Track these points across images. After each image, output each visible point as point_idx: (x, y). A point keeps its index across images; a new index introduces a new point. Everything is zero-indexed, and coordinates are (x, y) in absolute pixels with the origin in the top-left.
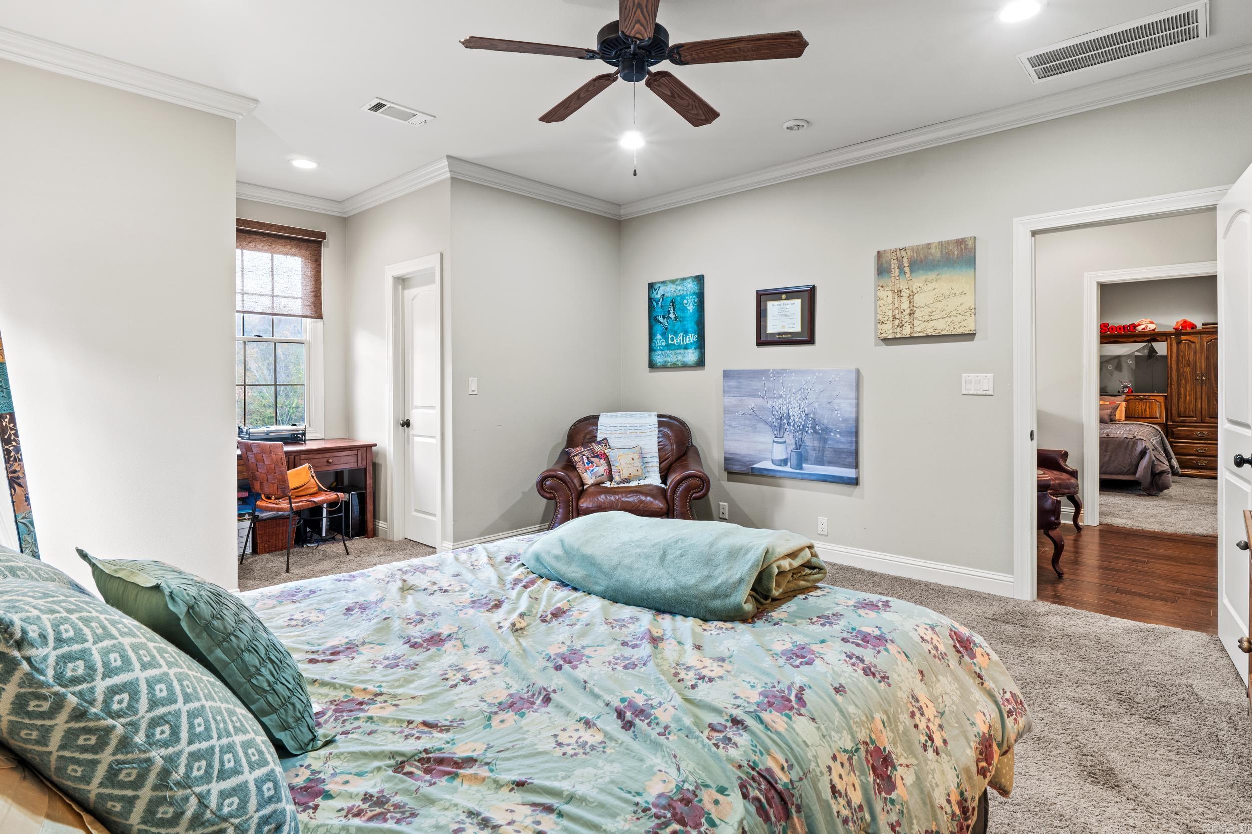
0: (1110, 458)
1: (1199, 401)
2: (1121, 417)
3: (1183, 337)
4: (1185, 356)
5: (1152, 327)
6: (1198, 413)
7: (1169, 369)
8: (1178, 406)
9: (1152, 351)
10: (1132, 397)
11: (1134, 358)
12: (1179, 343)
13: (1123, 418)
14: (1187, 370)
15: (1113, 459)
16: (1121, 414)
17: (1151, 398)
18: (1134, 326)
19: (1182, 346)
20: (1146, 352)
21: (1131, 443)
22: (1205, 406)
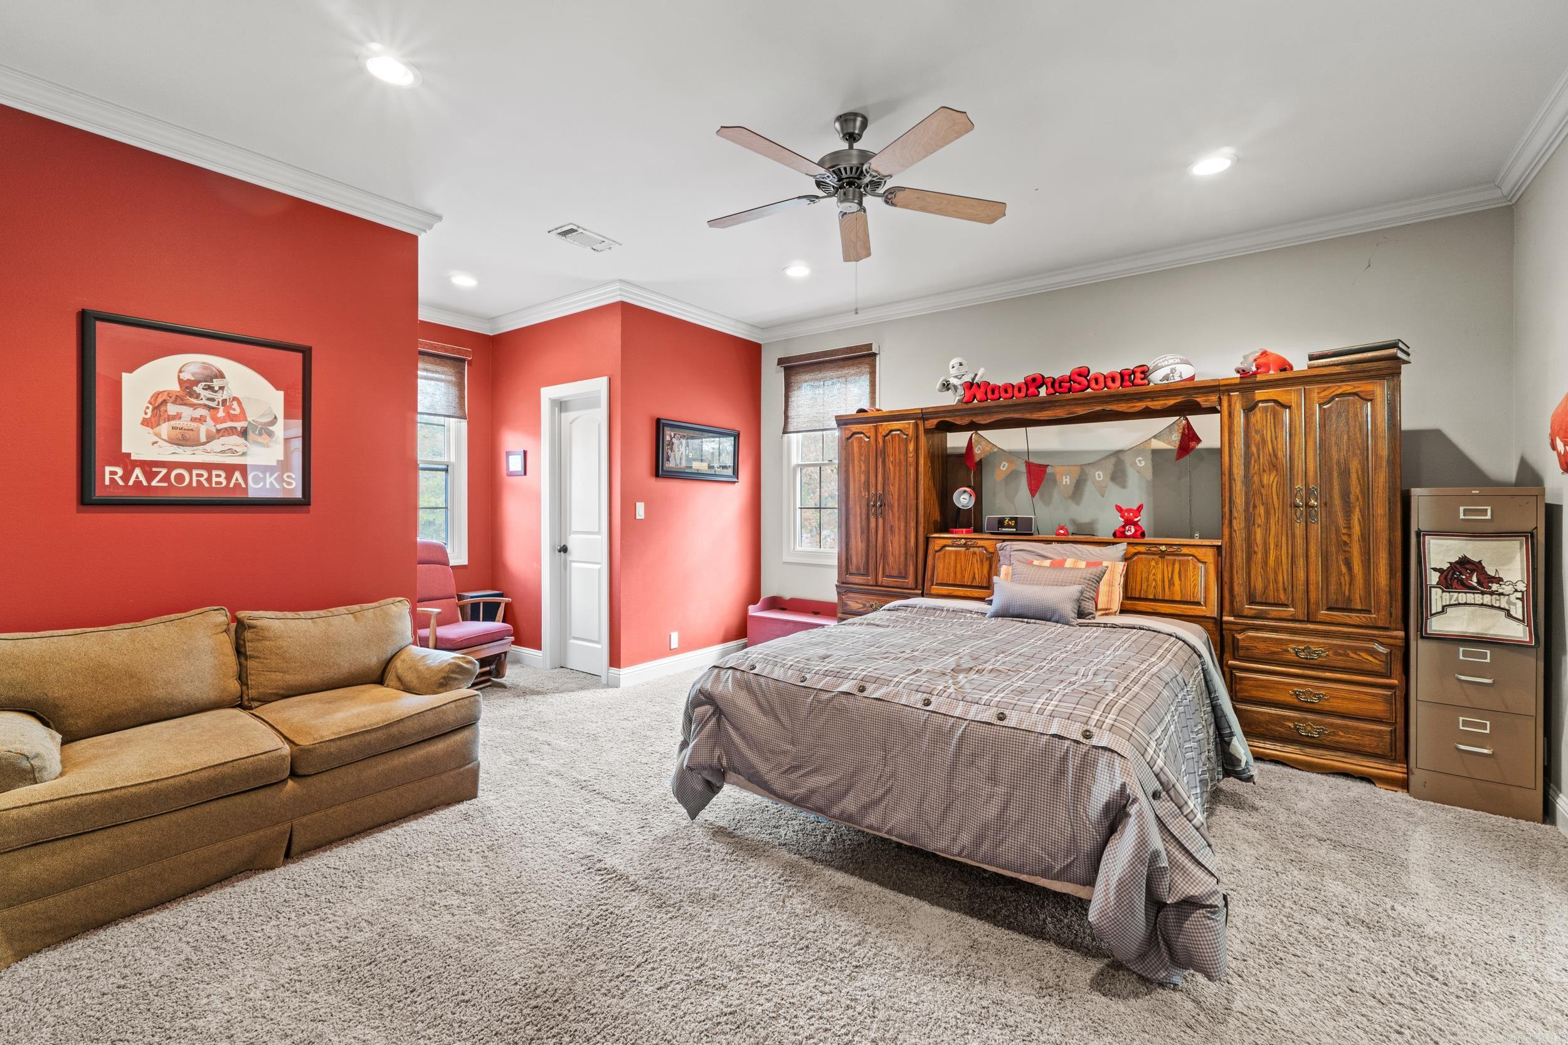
0: (1005, 807)
1: (1301, 562)
2: (1110, 601)
3: (1260, 394)
4: (1264, 441)
5: (1186, 371)
6: (1299, 594)
7: (1227, 477)
8: (1249, 574)
9: (1189, 437)
10: (1142, 549)
11: (1150, 456)
12: (1249, 409)
13: (1116, 607)
14: (1270, 479)
15: (1014, 814)
16: (1110, 593)
17: (1185, 550)
18: (1145, 372)
19: (1257, 416)
20: (1176, 437)
21: (1072, 764)
22: (1316, 577)
